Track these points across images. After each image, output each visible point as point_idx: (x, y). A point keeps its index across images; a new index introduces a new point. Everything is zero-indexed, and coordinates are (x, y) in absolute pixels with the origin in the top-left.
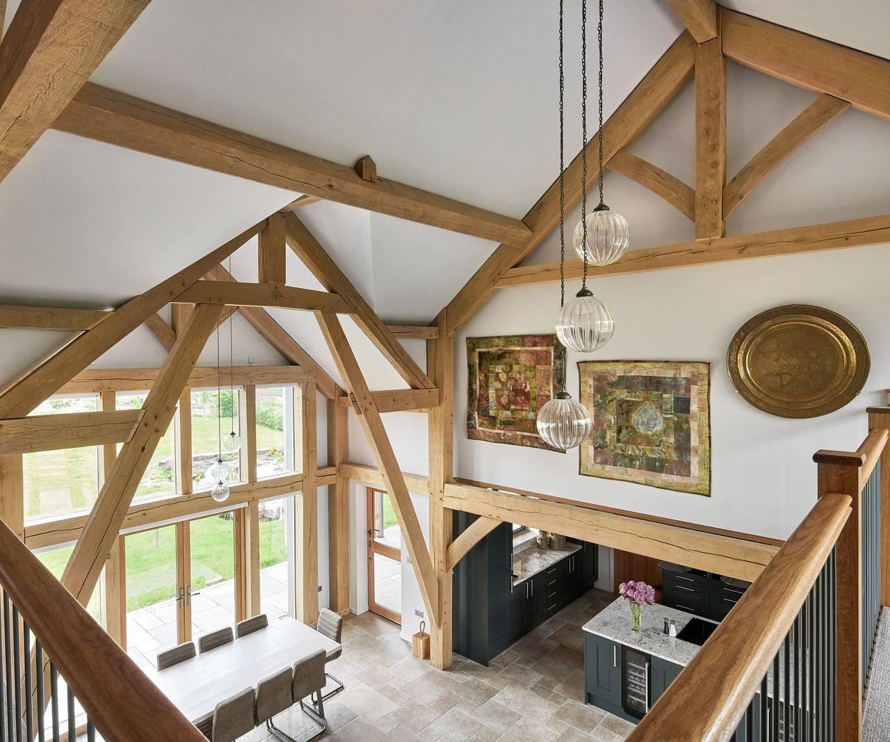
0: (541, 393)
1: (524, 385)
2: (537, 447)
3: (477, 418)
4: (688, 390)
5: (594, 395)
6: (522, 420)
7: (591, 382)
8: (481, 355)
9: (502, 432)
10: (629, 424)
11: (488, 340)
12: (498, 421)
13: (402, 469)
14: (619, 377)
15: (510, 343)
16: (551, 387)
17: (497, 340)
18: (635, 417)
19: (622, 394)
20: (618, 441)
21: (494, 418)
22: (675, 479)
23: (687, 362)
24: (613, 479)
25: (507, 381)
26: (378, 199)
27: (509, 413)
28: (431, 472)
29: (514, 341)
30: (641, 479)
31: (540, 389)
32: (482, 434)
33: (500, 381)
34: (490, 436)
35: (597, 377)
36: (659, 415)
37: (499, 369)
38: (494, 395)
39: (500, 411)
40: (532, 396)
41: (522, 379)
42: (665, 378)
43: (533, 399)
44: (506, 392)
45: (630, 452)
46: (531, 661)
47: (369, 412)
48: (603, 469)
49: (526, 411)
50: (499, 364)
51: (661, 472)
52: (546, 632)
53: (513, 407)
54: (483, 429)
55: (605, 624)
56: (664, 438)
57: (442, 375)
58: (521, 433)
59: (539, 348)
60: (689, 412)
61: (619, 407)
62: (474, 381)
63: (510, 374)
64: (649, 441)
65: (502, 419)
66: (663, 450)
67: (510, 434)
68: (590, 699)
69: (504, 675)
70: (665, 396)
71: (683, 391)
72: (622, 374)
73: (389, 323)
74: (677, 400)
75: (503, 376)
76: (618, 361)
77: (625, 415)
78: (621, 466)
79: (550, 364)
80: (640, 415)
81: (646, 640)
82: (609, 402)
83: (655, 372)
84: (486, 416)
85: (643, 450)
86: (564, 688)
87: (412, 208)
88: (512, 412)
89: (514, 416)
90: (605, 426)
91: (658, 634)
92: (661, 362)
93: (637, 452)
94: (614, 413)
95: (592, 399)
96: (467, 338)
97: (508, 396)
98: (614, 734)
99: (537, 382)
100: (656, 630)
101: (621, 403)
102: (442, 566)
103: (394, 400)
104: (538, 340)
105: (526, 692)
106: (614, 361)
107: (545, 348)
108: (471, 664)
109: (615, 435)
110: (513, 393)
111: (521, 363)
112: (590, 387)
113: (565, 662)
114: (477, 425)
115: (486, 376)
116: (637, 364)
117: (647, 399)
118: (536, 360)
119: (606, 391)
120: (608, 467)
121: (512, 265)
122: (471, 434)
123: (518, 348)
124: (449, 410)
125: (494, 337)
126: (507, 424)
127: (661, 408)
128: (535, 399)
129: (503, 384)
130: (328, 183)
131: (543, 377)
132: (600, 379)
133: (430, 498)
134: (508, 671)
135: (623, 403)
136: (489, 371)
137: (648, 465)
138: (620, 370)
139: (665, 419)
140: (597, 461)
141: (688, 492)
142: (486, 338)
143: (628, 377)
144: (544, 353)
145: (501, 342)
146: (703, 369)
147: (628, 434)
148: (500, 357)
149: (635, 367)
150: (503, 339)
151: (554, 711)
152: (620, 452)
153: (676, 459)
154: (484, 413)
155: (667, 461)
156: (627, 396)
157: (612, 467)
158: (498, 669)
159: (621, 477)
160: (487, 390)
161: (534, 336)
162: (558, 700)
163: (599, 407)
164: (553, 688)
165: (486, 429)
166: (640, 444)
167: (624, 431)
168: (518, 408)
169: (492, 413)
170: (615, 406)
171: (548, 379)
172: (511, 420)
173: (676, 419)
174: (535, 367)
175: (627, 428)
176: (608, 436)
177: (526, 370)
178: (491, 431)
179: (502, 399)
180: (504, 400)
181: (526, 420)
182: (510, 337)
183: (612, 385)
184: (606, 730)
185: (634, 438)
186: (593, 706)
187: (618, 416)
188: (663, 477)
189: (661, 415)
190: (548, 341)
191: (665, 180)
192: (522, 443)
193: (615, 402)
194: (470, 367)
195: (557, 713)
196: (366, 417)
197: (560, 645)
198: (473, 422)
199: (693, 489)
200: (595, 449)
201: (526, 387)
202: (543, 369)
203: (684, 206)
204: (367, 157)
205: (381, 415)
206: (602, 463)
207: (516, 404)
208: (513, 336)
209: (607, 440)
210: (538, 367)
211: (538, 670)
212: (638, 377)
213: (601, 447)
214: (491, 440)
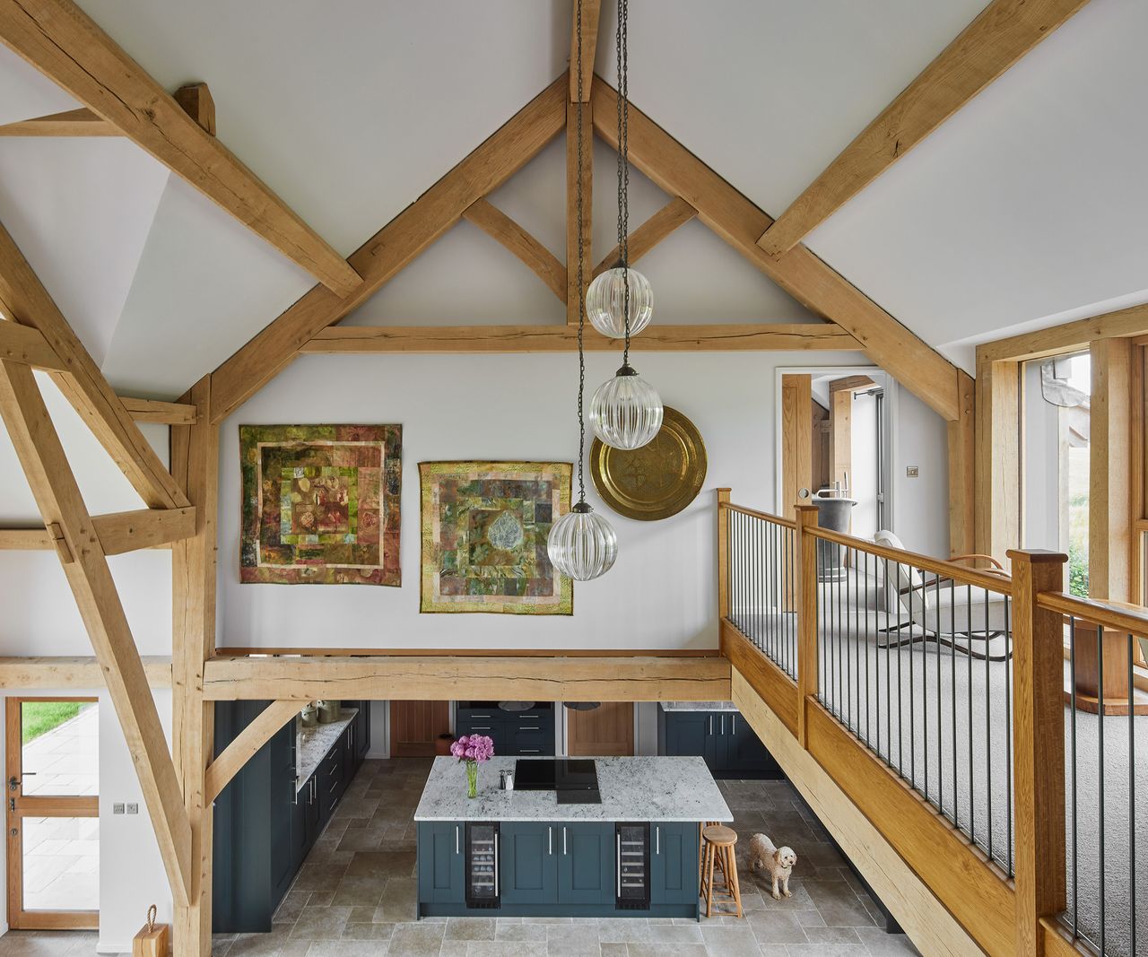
0: (366, 507)
1: (340, 496)
2: (359, 583)
3: (258, 549)
4: (550, 495)
5: (441, 506)
6: (335, 548)
7: (436, 489)
8: (266, 453)
9: (303, 567)
10: (484, 541)
11: (280, 430)
12: (297, 552)
13: (142, 651)
14: (472, 481)
15: (317, 434)
16: (381, 497)
17: (294, 430)
18: (492, 531)
19: (476, 503)
20: (472, 562)
21: (289, 548)
22: (536, 601)
23: (550, 463)
24: (464, 612)
25: (311, 491)
26: (212, 167)
27: (315, 538)
28: (176, 646)
29: (323, 433)
30: (499, 606)
31: (364, 501)
32: (267, 574)
33: (299, 491)
34: (281, 576)
35: (443, 482)
36: (519, 526)
37: (298, 473)
38: (290, 513)
39: (300, 536)
40: (351, 511)
41: (337, 487)
42: (526, 482)
43: (353, 516)
44: (310, 508)
45: (486, 575)
46: (327, 893)
47: (88, 556)
48: (453, 600)
49: (342, 532)
50: (298, 466)
51: (522, 595)
52: (330, 843)
53: (321, 529)
54: (269, 566)
55: (437, 803)
56: (525, 554)
57: (203, 485)
58: (334, 566)
59: (363, 444)
60: (551, 521)
61: (472, 520)
62: (252, 492)
63: (317, 480)
64: (508, 559)
65: (304, 548)
66: (524, 568)
67: (315, 569)
68: (424, 911)
69: (299, 933)
70: (525, 503)
71: (544, 497)
72: (476, 478)
73: (123, 393)
74: (539, 507)
75: (305, 485)
76: (471, 462)
77: (479, 529)
78: (475, 593)
79: (379, 466)
80: (498, 528)
81: (488, 805)
82: (460, 513)
83: (515, 474)
84: (275, 546)
85: (501, 570)
86: (385, 912)
87: (251, 201)
88: (320, 536)
89: (323, 542)
90: (455, 545)
91: (496, 792)
92: (522, 462)
93: (495, 574)
94: (467, 527)
95: (438, 510)
96: (240, 426)
97: (314, 513)
98: (464, 942)
99: (360, 490)
100: (491, 789)
101: (477, 513)
102: (199, 800)
103: (131, 531)
104: (361, 432)
105: (339, 943)
106: (465, 462)
107: (371, 444)
108: (242, 940)
109: (467, 555)
110: (323, 509)
111: (334, 464)
112: (435, 496)
113: (371, 875)
114: (259, 560)
115: (275, 484)
116: (494, 465)
117: (505, 508)
118: (359, 460)
119: (456, 500)
120: (459, 598)
121: (330, 322)
122: (248, 574)
123: (330, 443)
124: (212, 540)
125: (290, 426)
126: (310, 554)
127: (522, 517)
128: (355, 515)
129: (305, 495)
130: (148, 106)
131: (369, 484)
132: (449, 485)
133: (174, 691)
134: (302, 925)
135: (477, 514)
136: (280, 476)
137: (507, 588)
138: (473, 473)
139: (526, 530)
140: (445, 592)
141: (550, 614)
142: (275, 426)
143: (483, 481)
144: (371, 451)
145: (302, 434)
146: (565, 471)
147: (483, 552)
148: (300, 455)
149: (491, 469)
150: (305, 429)
151: (386, 950)
152: (474, 576)
153: (538, 577)
154: (272, 541)
155: (527, 580)
156: (482, 506)
157: (463, 597)
158: (287, 928)
159: (475, 608)
160: (278, 506)
161: (356, 426)
162: (384, 932)
163: (447, 521)
164: (371, 919)
165: (274, 566)
166: (497, 564)
167: (478, 550)
168: (330, 529)
169: (284, 540)
170: (467, 518)
171: (377, 486)
172: (319, 547)
173: (537, 530)
174: (356, 470)
175: (482, 545)
176: (459, 558)
177: (342, 474)
178: (283, 567)
179: (303, 518)
180: (306, 520)
181: (342, 546)
182: (317, 426)
183: (464, 492)
184: (455, 942)
185: (491, 555)
186: (427, 919)
187: (471, 531)
188: (525, 601)
189: (522, 525)
190: (376, 434)
191: (534, 248)
192: (335, 579)
193: (468, 513)
194: (247, 471)
195: (391, 951)
196: (84, 565)
197: (357, 854)
198: (251, 556)
199: (555, 609)
200: (442, 576)
201: (342, 499)
202: (369, 472)
203: (553, 282)
204: (203, 85)
205: (108, 558)
206: (450, 594)
207: (327, 525)
208: (321, 425)
209: (458, 563)
210: (362, 470)
211: (341, 903)
212: (494, 481)
213: (450, 573)
214: (284, 581)
